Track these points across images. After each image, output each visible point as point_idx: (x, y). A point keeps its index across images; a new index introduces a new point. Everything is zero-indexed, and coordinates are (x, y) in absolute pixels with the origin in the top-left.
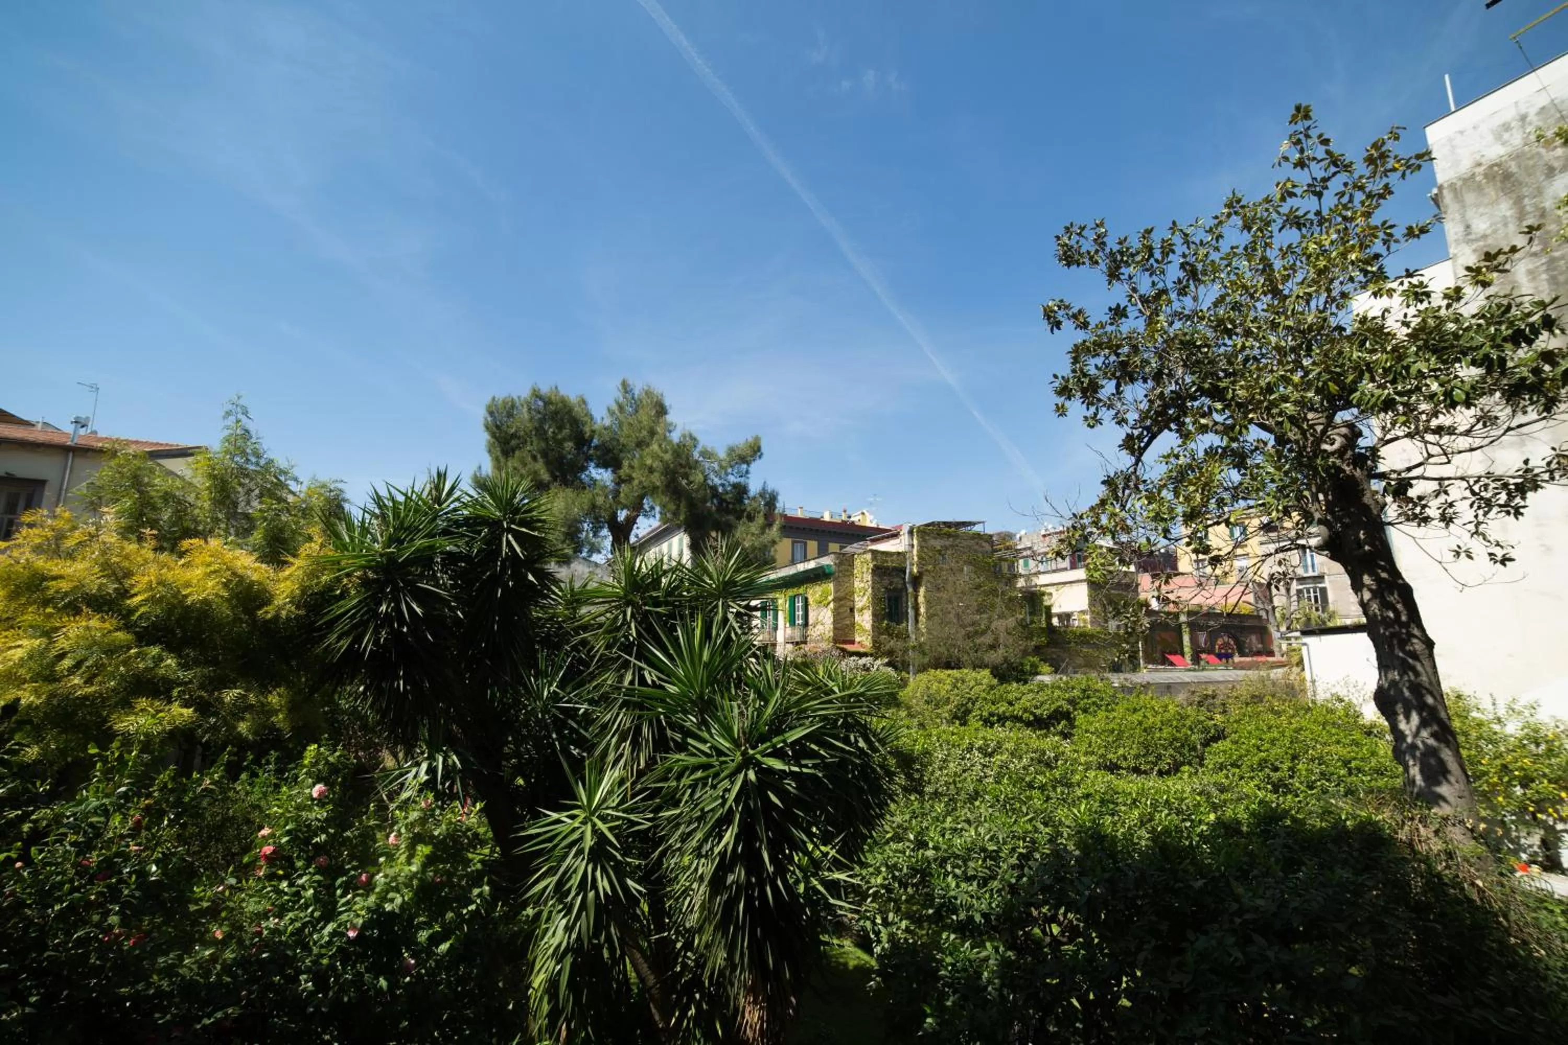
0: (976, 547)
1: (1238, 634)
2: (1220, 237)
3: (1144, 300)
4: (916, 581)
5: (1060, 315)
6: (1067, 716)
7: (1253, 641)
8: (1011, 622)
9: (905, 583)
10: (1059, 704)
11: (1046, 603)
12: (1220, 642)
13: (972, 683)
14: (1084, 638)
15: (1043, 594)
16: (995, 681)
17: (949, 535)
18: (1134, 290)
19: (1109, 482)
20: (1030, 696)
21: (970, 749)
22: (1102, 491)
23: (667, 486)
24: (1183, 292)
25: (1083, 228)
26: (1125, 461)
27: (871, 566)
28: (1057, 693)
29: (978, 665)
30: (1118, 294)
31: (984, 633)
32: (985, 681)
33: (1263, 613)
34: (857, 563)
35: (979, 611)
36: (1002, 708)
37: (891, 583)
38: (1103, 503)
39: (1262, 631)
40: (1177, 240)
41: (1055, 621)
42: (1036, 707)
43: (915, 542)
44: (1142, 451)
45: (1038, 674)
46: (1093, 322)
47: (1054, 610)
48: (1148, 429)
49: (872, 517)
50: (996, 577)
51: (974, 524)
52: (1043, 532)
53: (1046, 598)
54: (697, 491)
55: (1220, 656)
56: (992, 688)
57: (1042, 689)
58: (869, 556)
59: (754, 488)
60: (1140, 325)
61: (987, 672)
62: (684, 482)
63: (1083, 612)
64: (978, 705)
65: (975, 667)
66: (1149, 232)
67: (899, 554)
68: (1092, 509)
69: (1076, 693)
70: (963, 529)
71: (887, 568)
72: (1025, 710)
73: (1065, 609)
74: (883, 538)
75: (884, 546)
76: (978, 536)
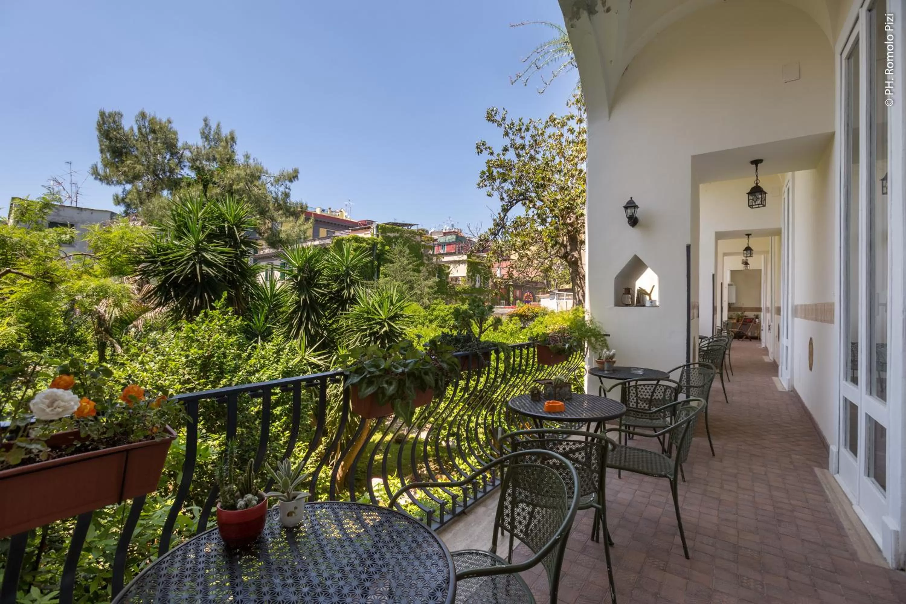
0: (412, 238)
1: (534, 291)
5: (483, 147)
11: (447, 272)
12: (526, 295)
15: (445, 267)
17: (398, 231)
26: (501, 214)
30: (507, 142)
41: (450, 281)
43: (380, 234)
44: (508, 210)
46: (495, 154)
47: (450, 276)
51: (412, 225)
52: (444, 231)
53: (446, 269)
55: (525, 302)
63: (464, 277)
67: (371, 240)
70: (405, 228)
73: (456, 275)
74: (359, 229)
75: (361, 235)
76: (414, 233)
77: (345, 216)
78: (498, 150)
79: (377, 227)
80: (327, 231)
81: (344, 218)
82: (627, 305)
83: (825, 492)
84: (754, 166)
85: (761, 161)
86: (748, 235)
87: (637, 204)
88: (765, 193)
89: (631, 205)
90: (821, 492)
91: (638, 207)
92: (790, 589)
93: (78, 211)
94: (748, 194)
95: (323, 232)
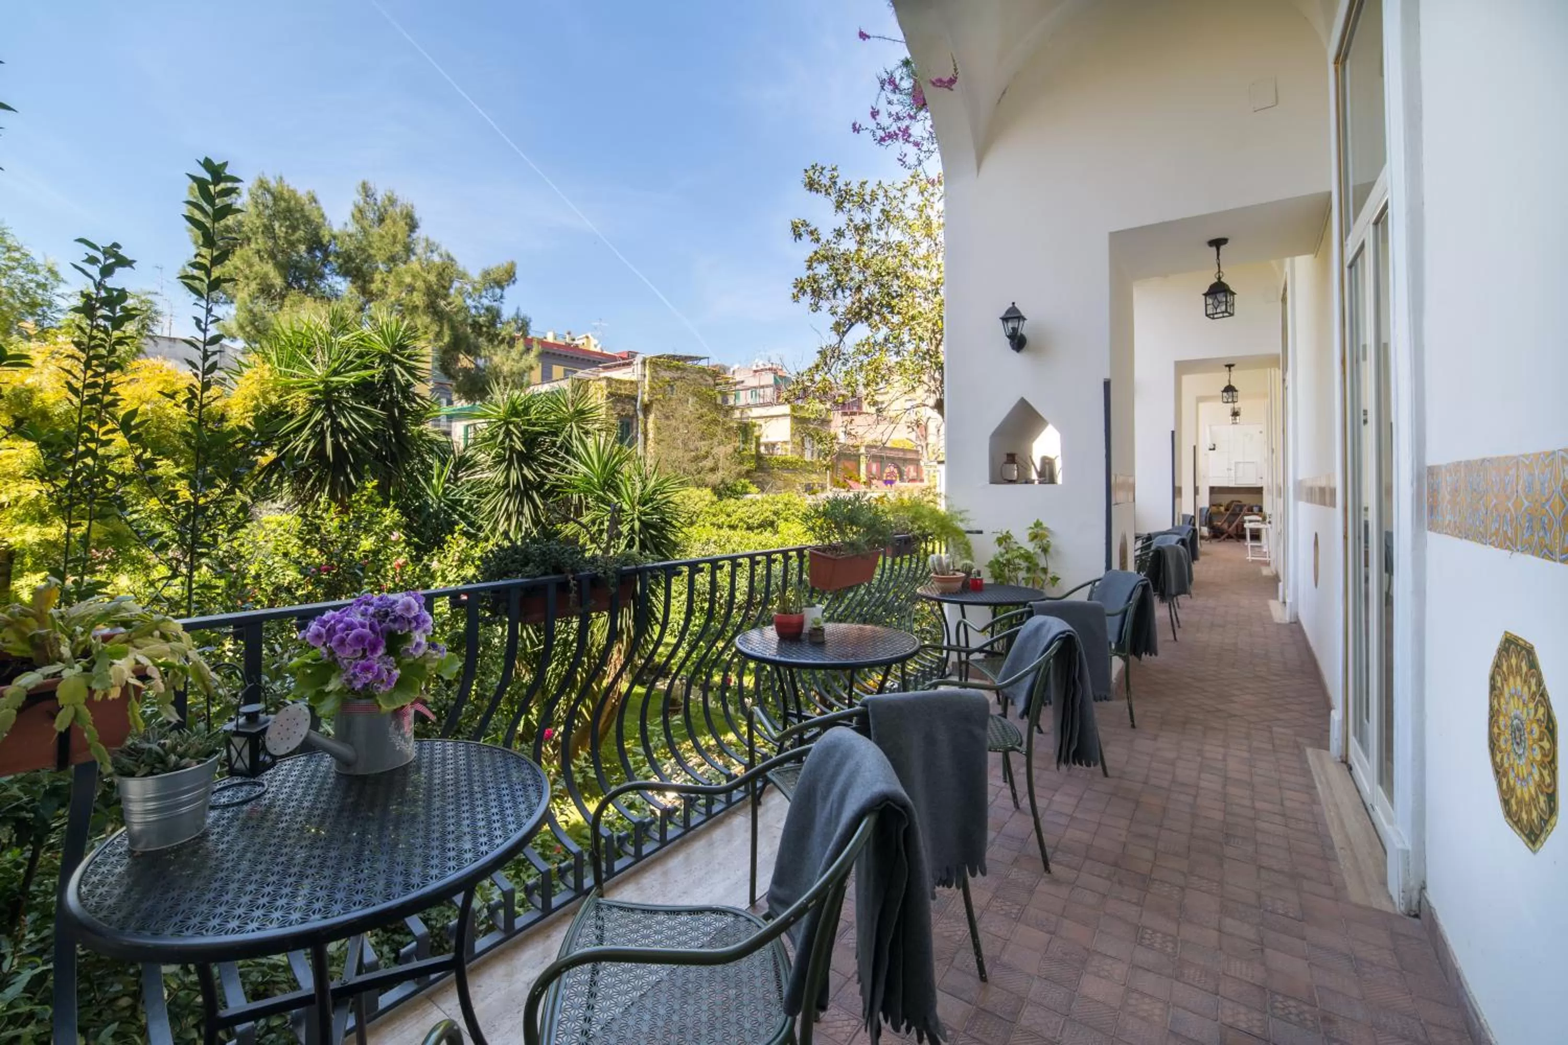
0: (701, 381)
1: (900, 465)
2: (905, 196)
3: (857, 228)
4: (646, 409)
5: (802, 229)
6: (772, 524)
7: (911, 471)
8: (729, 449)
9: (635, 411)
10: (766, 515)
11: (756, 434)
12: (887, 470)
13: (697, 499)
14: (786, 465)
15: (754, 425)
16: (715, 498)
17: (678, 368)
18: (851, 220)
19: (822, 353)
20: (745, 509)
21: (707, 543)
22: (817, 358)
23: (428, 307)
24: (880, 228)
25: (823, 169)
26: (834, 339)
27: (606, 392)
28: (766, 506)
29: (700, 485)
30: (840, 220)
31: (705, 457)
32: (708, 498)
33: (919, 448)
34: (592, 390)
35: (702, 438)
36: (722, 518)
37: (623, 410)
38: (817, 366)
39: (916, 462)
40: (881, 193)
41: (762, 449)
42: (749, 518)
43: (647, 372)
44: (844, 333)
45: (747, 493)
46: (823, 241)
47: (763, 440)
48: (849, 320)
49: (596, 342)
50: (716, 409)
51: (700, 359)
52: (755, 368)
53: (756, 428)
54: (457, 313)
55: (886, 482)
56: (713, 503)
57: (754, 504)
58: (604, 383)
59: (507, 312)
60: (853, 247)
61: (708, 491)
62: (442, 303)
63: (785, 442)
64: (701, 517)
65: (698, 486)
66: (865, 183)
67: (632, 382)
68: (810, 370)
69: (780, 506)
70: (690, 363)
71: (620, 395)
72: (741, 520)
73: (772, 439)
74: (615, 366)
75: (617, 374)
76: (703, 371)
77: (594, 345)
78: (826, 234)
79: (644, 363)
80: (565, 371)
81: (592, 349)
82: (1011, 482)
83: (1315, 788)
84: (1214, 249)
85: (1224, 241)
86: (1230, 366)
87: (1023, 314)
88: (1233, 294)
89: (1013, 315)
90: (1310, 788)
91: (1024, 319)
92: (1221, 949)
93: (171, 344)
94: (1206, 295)
95: (558, 371)
